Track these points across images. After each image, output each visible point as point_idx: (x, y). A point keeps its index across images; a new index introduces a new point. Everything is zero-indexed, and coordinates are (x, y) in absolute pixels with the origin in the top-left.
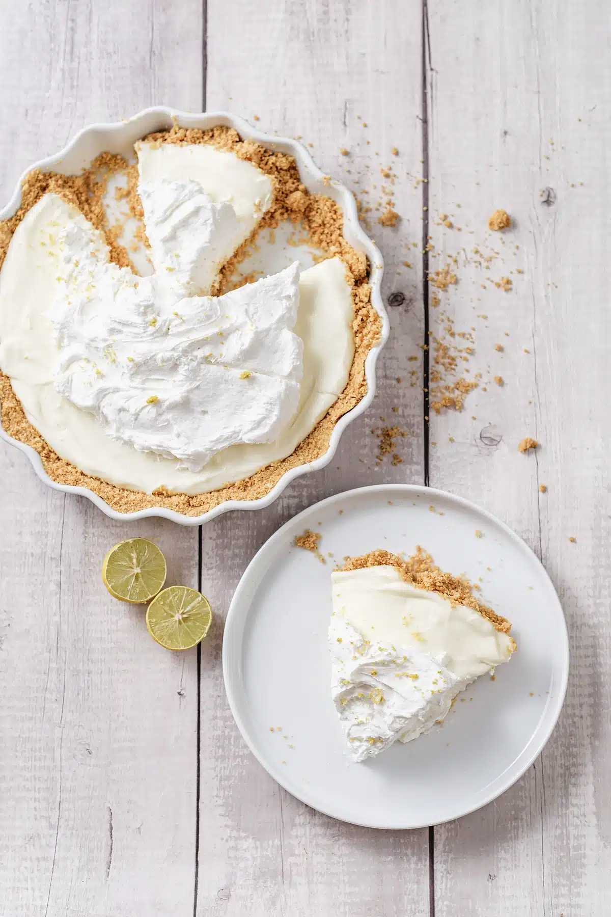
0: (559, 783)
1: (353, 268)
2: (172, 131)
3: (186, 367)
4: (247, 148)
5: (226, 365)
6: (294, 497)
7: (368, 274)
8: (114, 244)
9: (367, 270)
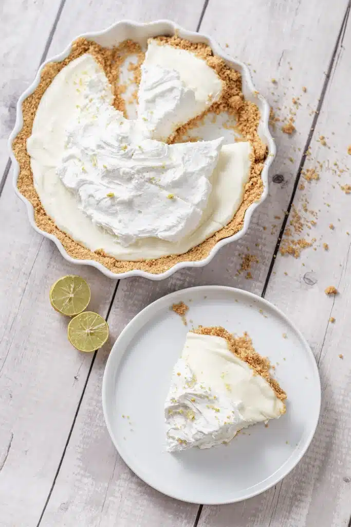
0: (288, 502)
1: (257, 151)
2: (173, 38)
3: (137, 181)
4: (215, 60)
5: (161, 187)
6: (180, 280)
7: (265, 158)
8: (119, 96)
9: (265, 155)
